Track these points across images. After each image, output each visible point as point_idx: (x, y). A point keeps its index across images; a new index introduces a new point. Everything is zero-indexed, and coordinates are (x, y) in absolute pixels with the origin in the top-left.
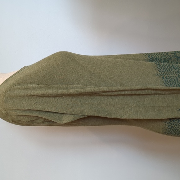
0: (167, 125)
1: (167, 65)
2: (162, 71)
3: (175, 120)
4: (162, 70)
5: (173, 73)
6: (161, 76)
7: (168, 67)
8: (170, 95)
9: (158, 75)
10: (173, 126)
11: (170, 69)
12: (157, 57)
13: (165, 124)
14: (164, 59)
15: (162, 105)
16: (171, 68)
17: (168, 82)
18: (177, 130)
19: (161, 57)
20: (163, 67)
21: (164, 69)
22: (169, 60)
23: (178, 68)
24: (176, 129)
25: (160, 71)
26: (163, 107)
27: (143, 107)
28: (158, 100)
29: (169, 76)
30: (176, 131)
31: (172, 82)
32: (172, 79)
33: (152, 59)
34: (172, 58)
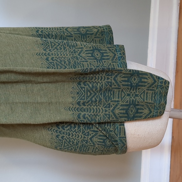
0: (55, 134)
1: (58, 41)
2: (48, 50)
3: (66, 126)
4: (49, 48)
5: (65, 53)
6: (45, 56)
7: (59, 44)
8: (51, 84)
9: (41, 54)
10: (64, 137)
11: (63, 48)
12: (50, 33)
13: (50, 132)
14: (62, 35)
15: (39, 101)
16: (63, 46)
17: (54, 65)
18: (71, 143)
19: (57, 33)
20: (51, 44)
21: (52, 48)
23: (75, 47)
24: (70, 141)
25: (45, 50)
26: (42, 103)
27: (7, 104)
28: (33, 92)
29: (57, 57)
30: (71, 145)
31: (60, 65)
32: (61, 61)
33: (42, 35)
34: (73, 36)
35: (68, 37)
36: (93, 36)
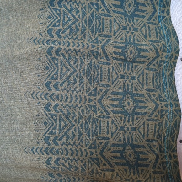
14: (90, 116)
22: (102, 119)
33: (56, 115)
34: (111, 116)
35: (101, 117)
36: (146, 117)
